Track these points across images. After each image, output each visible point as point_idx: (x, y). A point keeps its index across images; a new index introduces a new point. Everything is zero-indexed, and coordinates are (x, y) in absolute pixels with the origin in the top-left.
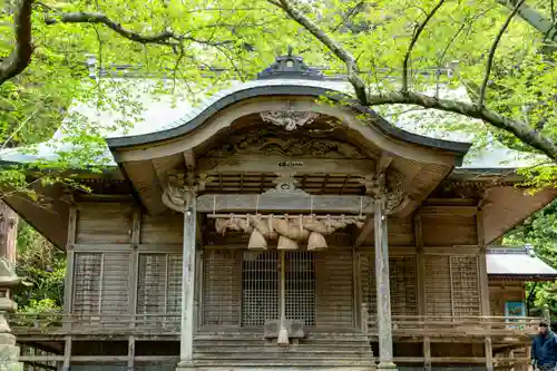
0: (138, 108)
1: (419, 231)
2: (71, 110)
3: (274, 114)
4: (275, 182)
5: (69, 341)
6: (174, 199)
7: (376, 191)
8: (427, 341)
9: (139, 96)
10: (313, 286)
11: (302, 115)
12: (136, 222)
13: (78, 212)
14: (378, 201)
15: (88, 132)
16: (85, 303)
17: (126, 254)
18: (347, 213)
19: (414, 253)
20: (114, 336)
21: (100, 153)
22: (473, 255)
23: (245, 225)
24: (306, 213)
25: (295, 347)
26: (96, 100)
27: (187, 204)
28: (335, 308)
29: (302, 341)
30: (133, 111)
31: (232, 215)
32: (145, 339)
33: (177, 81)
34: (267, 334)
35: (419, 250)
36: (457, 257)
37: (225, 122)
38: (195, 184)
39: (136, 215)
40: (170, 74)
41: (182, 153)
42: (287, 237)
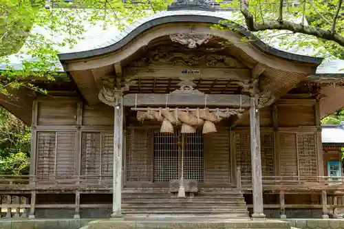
0: (80, 30)
1: (276, 116)
2: (32, 32)
3: (180, 36)
4: (179, 85)
5: (34, 194)
6: (107, 97)
7: (251, 91)
8: (282, 194)
9: (80, 22)
10: (201, 154)
11: (200, 37)
12: (79, 110)
13: (39, 103)
14: (253, 99)
15: (44, 47)
16: (45, 166)
17: (73, 132)
18: (230, 107)
19: (272, 131)
20: (65, 190)
21: (53, 64)
22: (312, 133)
23: (158, 116)
24: (202, 107)
25: (191, 199)
26: (50, 24)
27: (117, 100)
28: (218, 169)
29: (196, 194)
30: (77, 32)
31: (149, 108)
32: (87, 193)
33: (107, 11)
34: (171, 190)
35: (276, 130)
36: (302, 134)
37: (144, 42)
38: (122, 86)
39: (79, 105)
40: (102, 5)
41: (113, 64)
42: (188, 124)
